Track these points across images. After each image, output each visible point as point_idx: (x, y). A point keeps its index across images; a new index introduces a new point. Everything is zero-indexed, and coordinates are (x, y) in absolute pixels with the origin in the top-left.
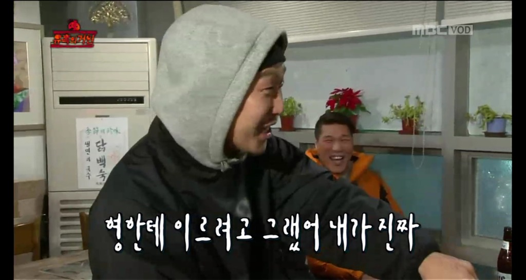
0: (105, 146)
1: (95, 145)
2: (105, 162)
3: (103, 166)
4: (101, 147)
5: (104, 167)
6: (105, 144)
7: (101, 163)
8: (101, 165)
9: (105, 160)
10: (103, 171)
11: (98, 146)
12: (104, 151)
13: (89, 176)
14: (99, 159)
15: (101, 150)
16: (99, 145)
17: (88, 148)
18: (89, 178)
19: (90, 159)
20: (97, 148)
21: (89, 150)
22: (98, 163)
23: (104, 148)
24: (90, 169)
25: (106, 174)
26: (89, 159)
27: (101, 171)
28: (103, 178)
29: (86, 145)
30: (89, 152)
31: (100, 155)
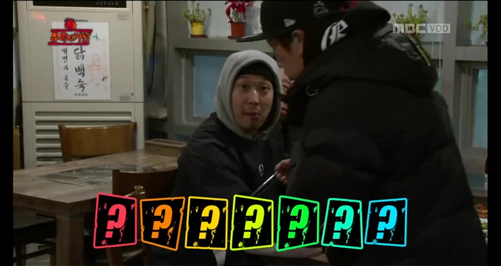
0: (84, 53)
1: (74, 52)
2: (84, 71)
3: (81, 75)
4: (80, 54)
5: (83, 76)
6: (84, 51)
7: (80, 72)
8: (79, 74)
9: (84, 69)
10: (82, 81)
11: (75, 54)
12: (83, 59)
13: (67, 86)
14: (77, 68)
15: (79, 57)
16: (77, 52)
17: (65, 55)
18: (67, 88)
19: (68, 67)
20: (75, 56)
21: (66, 58)
22: (77, 71)
23: (83, 56)
24: (68, 79)
25: (85, 84)
26: (66, 68)
27: (80, 81)
28: (82, 88)
29: (64, 52)
30: (67, 59)
31: (78, 63)
